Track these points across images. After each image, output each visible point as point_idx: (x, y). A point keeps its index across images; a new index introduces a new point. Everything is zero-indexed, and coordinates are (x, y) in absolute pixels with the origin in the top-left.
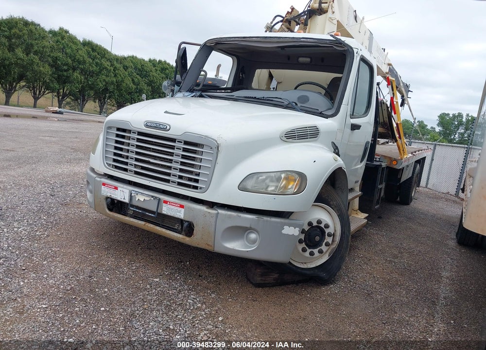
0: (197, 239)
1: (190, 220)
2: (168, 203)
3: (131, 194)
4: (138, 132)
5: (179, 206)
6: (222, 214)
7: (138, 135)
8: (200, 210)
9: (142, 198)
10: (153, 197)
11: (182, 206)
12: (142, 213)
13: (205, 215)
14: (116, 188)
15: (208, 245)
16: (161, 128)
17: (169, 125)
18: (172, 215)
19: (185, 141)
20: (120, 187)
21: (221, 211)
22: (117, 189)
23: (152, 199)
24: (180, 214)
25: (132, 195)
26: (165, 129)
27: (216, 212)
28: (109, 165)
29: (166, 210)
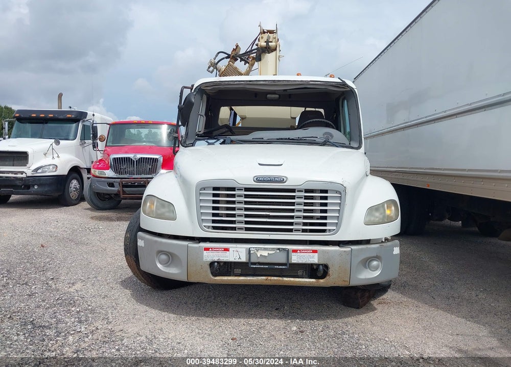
0: (333, 278)
1: (325, 263)
2: (299, 251)
3: (250, 251)
4: (245, 188)
5: (311, 251)
6: (355, 250)
7: (245, 191)
8: (336, 251)
9: (265, 253)
10: (279, 249)
11: (315, 251)
12: (269, 269)
13: (341, 254)
14: (227, 250)
15: (345, 281)
16: (277, 181)
17: (285, 177)
18: (304, 262)
19: (305, 190)
20: (232, 247)
21: (354, 247)
22: (229, 251)
23: (278, 251)
24: (314, 259)
25: (252, 252)
26: (282, 181)
27: (350, 249)
28: (209, 227)
29: (295, 259)
